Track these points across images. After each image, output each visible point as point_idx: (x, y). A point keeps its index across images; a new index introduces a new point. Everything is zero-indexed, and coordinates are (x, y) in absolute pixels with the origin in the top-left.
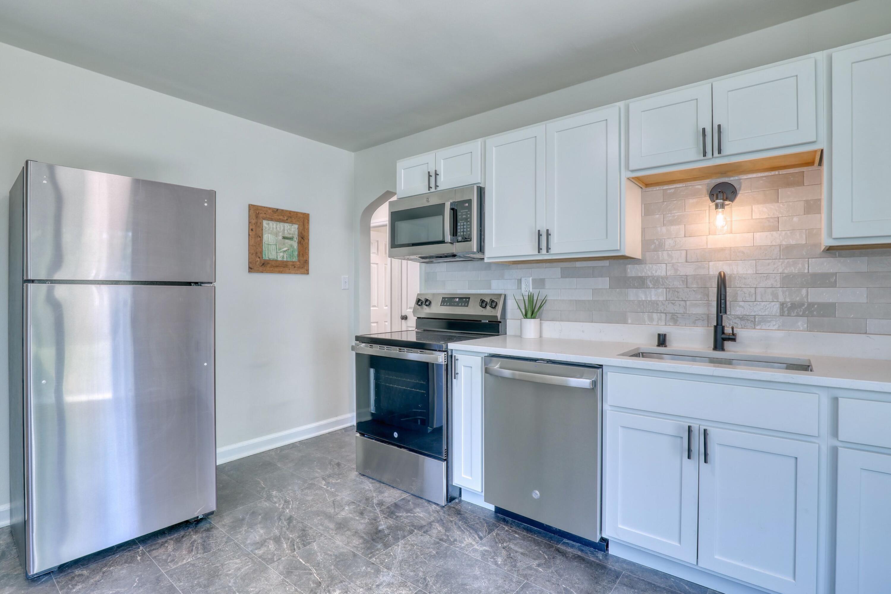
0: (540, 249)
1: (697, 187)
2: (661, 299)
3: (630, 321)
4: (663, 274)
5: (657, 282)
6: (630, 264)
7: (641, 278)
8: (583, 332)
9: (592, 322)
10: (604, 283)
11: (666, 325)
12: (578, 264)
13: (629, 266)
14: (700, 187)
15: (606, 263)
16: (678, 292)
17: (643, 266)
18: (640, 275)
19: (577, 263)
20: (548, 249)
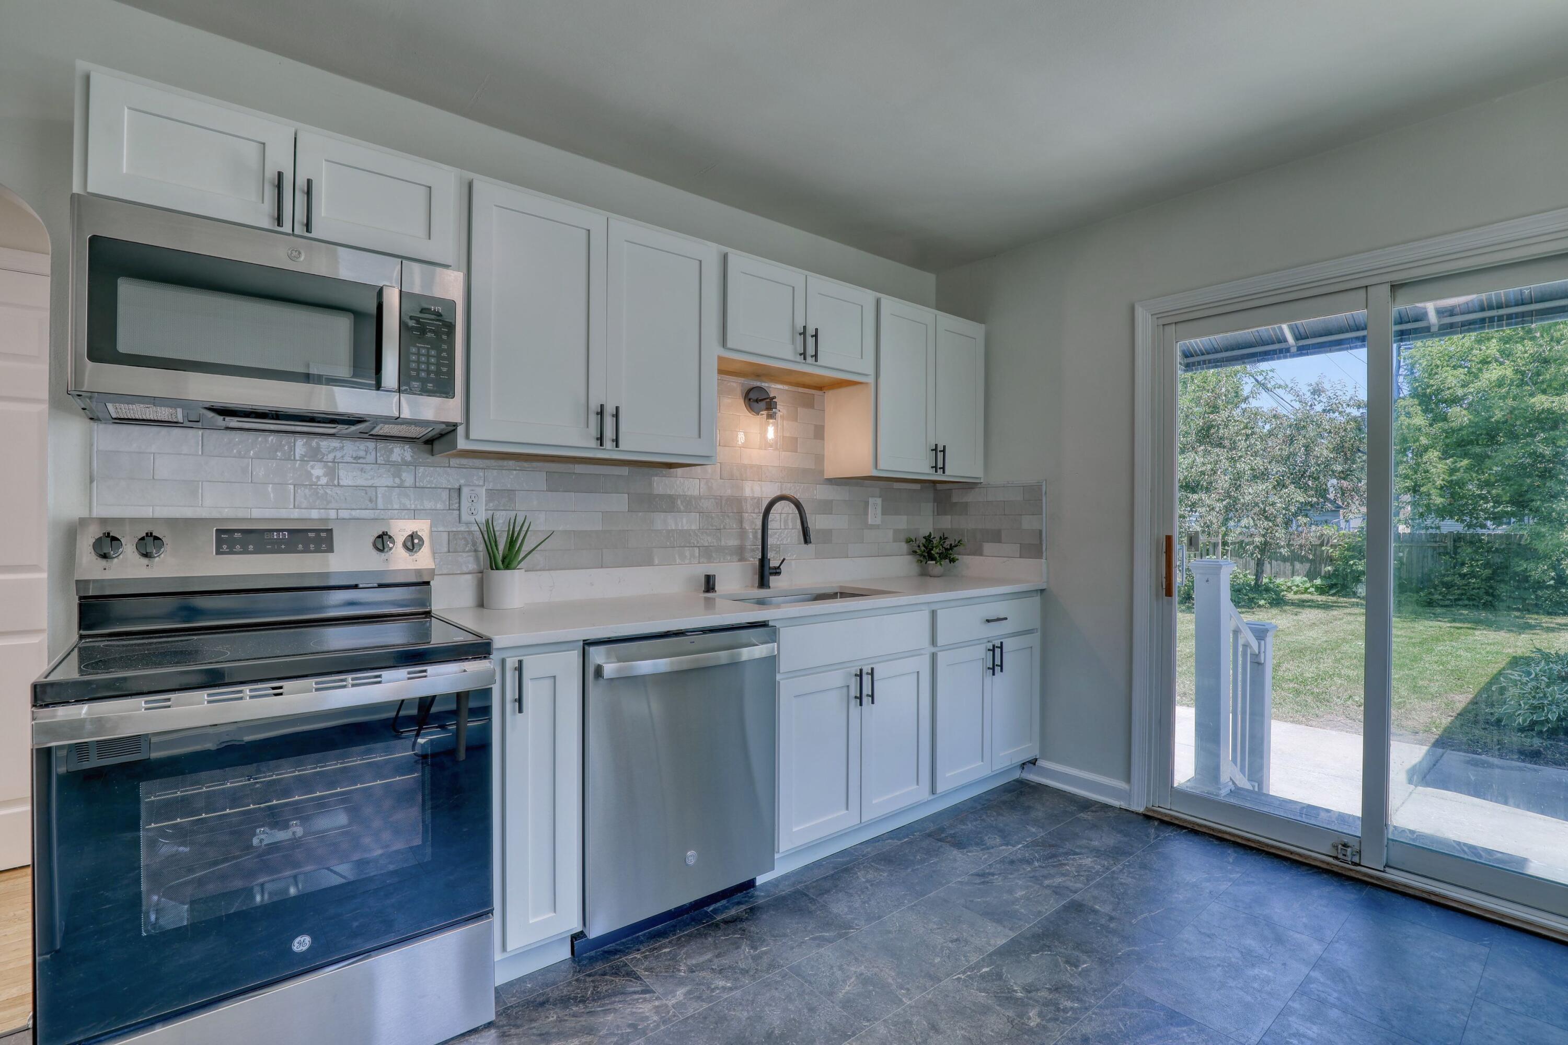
0: (601, 439)
1: (732, 384)
2: (693, 527)
3: (656, 562)
4: (696, 493)
5: (691, 504)
6: (656, 475)
7: (670, 496)
8: (592, 584)
9: (602, 567)
10: (618, 502)
11: (699, 563)
12: (579, 469)
13: (656, 478)
14: (735, 385)
15: (625, 471)
16: (712, 518)
17: (672, 479)
18: (669, 492)
19: (576, 466)
20: (616, 441)
